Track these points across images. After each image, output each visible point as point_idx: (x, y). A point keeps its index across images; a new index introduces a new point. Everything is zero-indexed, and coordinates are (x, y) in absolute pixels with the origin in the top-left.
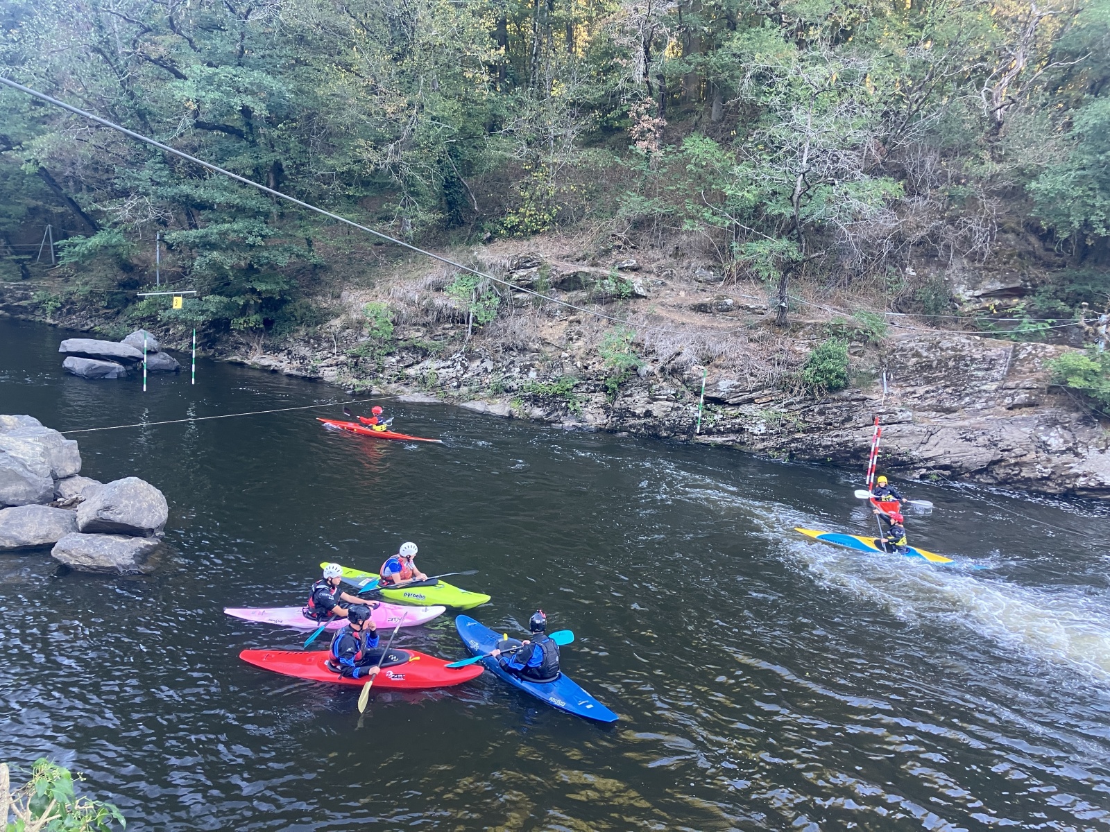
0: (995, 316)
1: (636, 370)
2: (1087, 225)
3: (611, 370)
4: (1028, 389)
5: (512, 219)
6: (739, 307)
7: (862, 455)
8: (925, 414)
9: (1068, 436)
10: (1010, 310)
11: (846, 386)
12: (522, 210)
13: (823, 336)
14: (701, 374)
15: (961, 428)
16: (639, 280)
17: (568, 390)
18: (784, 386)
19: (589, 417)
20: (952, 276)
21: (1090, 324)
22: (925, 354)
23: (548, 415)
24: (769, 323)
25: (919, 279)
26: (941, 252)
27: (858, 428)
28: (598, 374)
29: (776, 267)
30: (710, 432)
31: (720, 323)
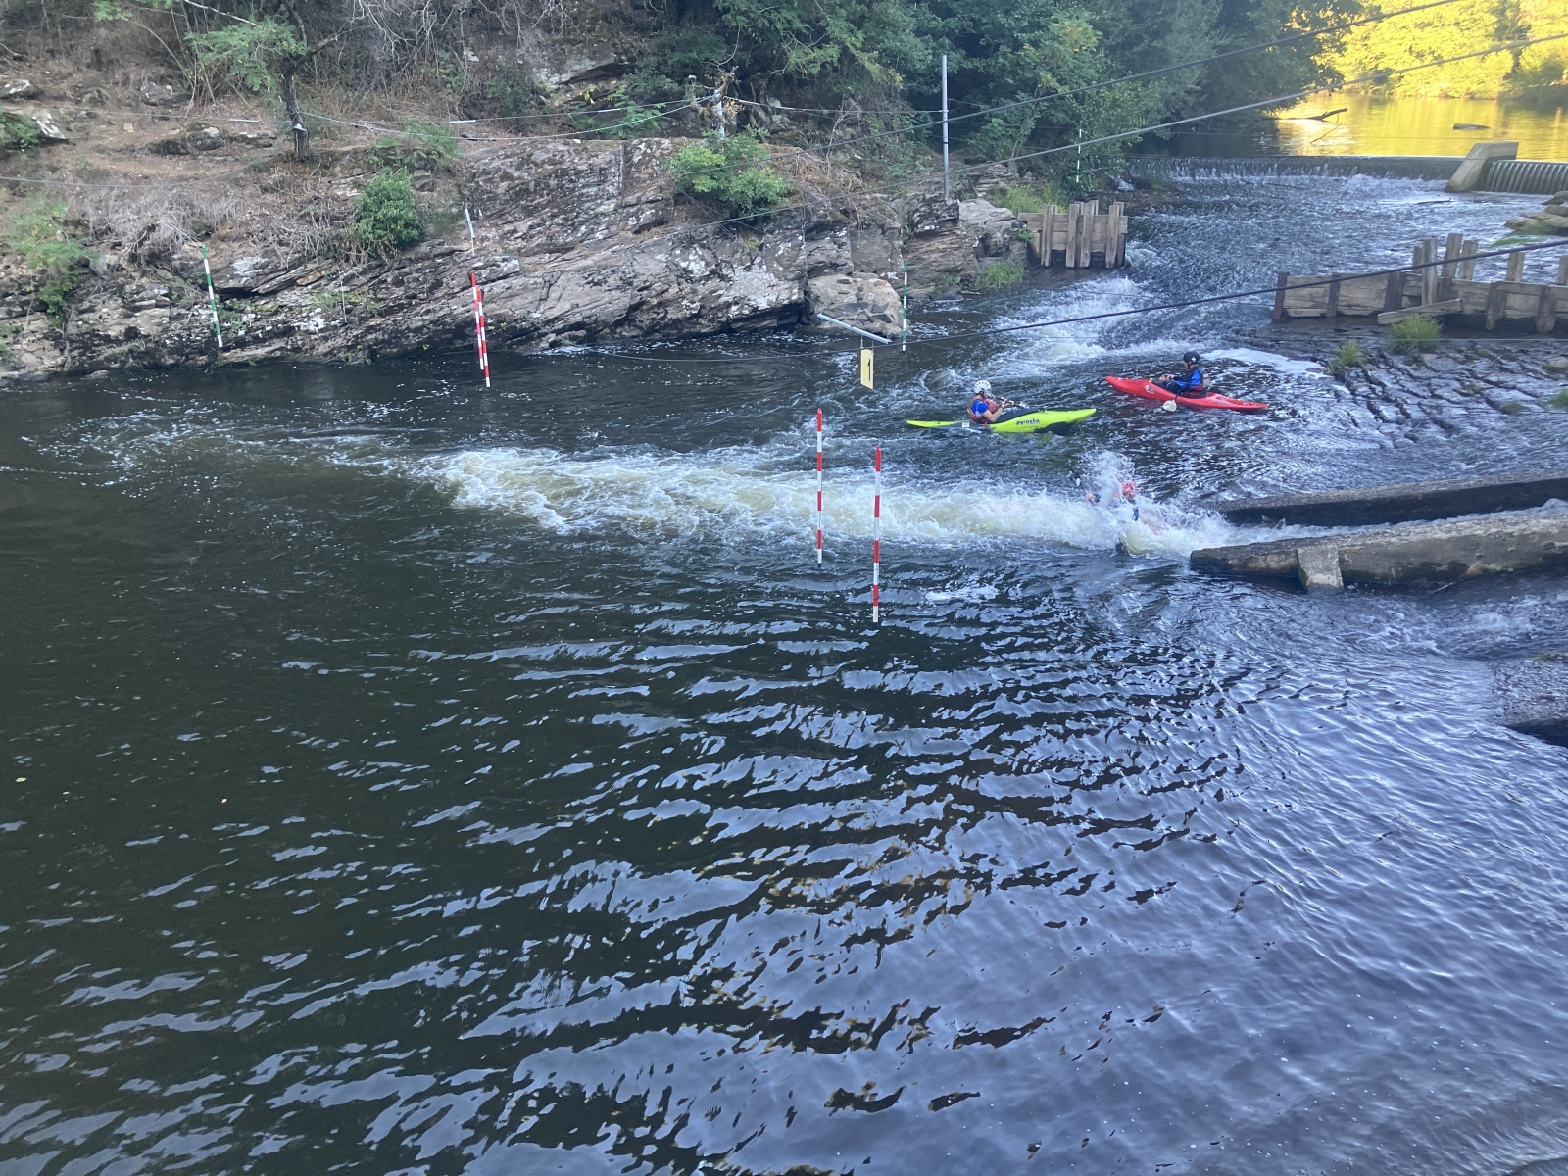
0: (595, 108)
1: (85, 264)
3: (43, 272)
4: (652, 202)
6: (232, 139)
7: (468, 331)
8: (535, 258)
9: (708, 256)
10: (610, 98)
11: (423, 237)
13: (371, 169)
14: (200, 255)
15: (585, 269)
16: (46, 114)
18: (334, 251)
19: (28, 358)
20: (527, 57)
21: (703, 104)
22: (516, 174)
24: (287, 159)
25: (483, 68)
26: (504, 24)
27: (453, 296)
28: (20, 284)
29: (268, 68)
30: (241, 344)
31: (208, 169)
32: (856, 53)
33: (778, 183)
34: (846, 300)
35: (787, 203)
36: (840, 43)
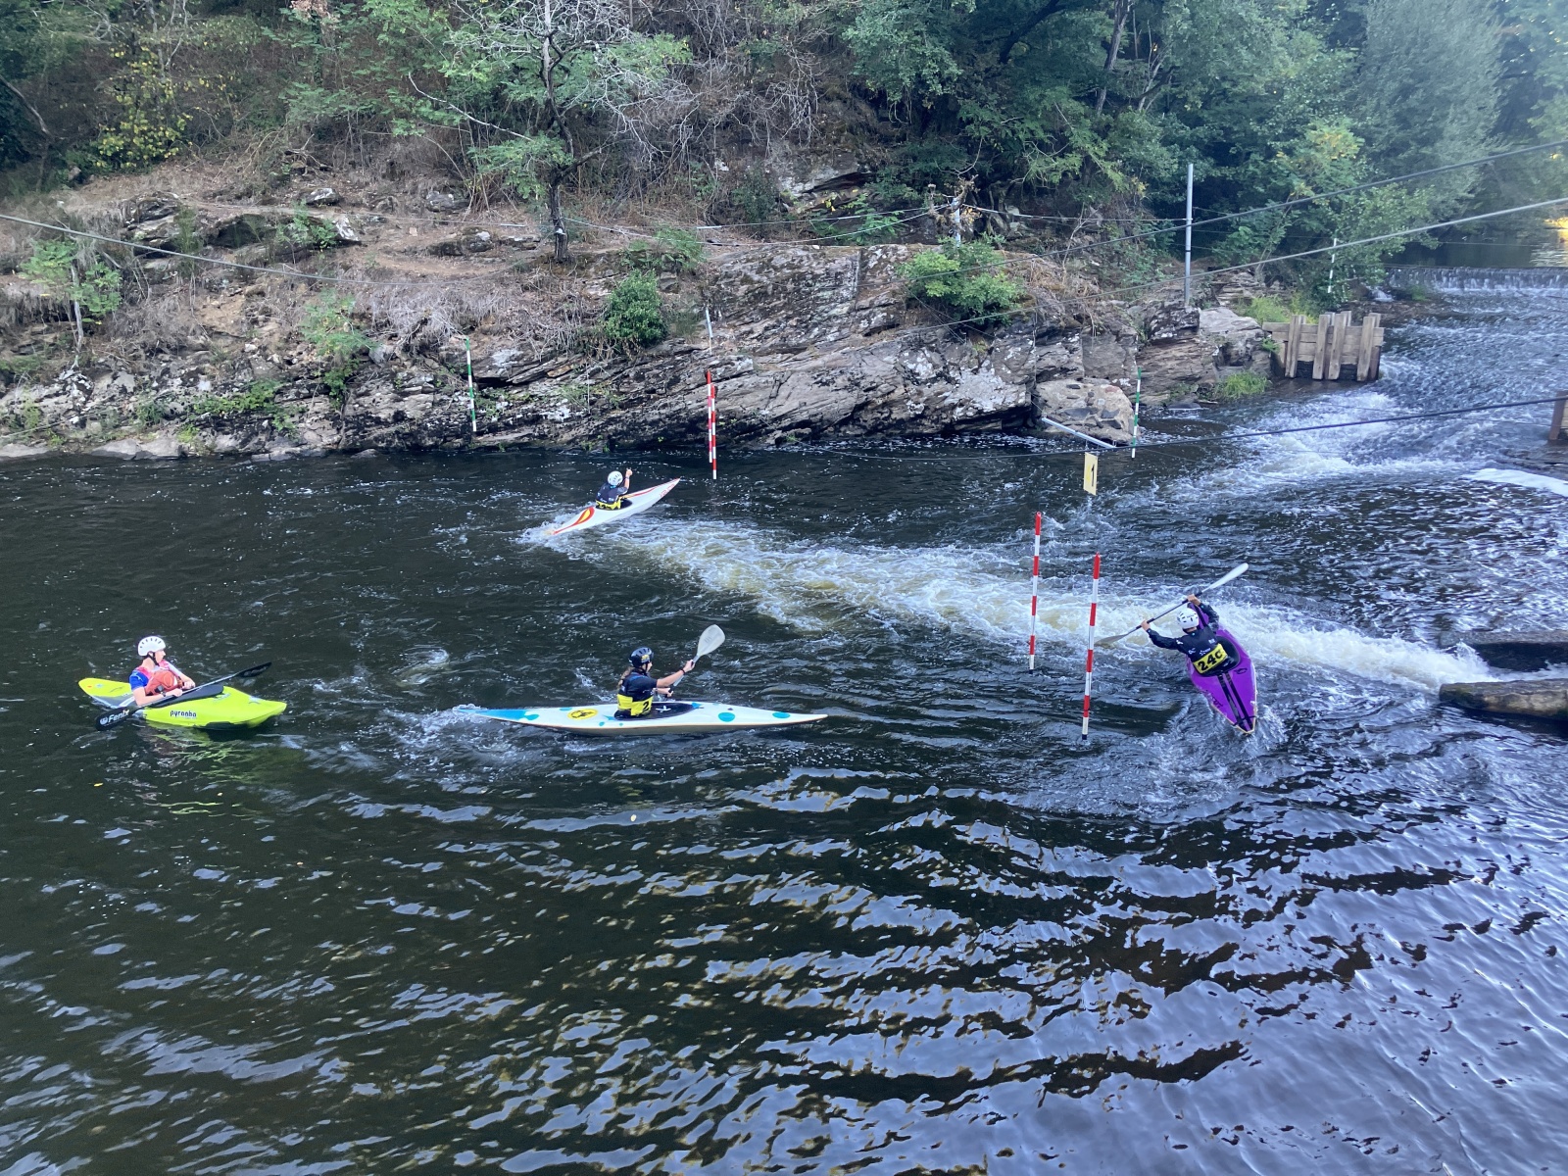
0: (836, 215)
1: (366, 353)
2: (920, 81)
3: (329, 359)
4: (884, 305)
5: (111, 142)
6: (501, 242)
7: (700, 425)
8: (769, 358)
9: (936, 358)
10: (849, 206)
11: (665, 336)
12: (125, 125)
13: (622, 271)
14: (463, 347)
15: (814, 369)
16: (344, 219)
17: (267, 400)
18: (583, 347)
19: (310, 436)
20: (775, 168)
21: (941, 212)
22: (756, 278)
23: (244, 443)
24: (547, 261)
25: (733, 176)
26: (755, 136)
27: (689, 391)
28: (309, 369)
29: (538, 177)
30: (493, 429)
31: (477, 268)
32: (1099, 162)
33: (1011, 289)
34: (1075, 405)
35: (1019, 308)
36: (1083, 152)
